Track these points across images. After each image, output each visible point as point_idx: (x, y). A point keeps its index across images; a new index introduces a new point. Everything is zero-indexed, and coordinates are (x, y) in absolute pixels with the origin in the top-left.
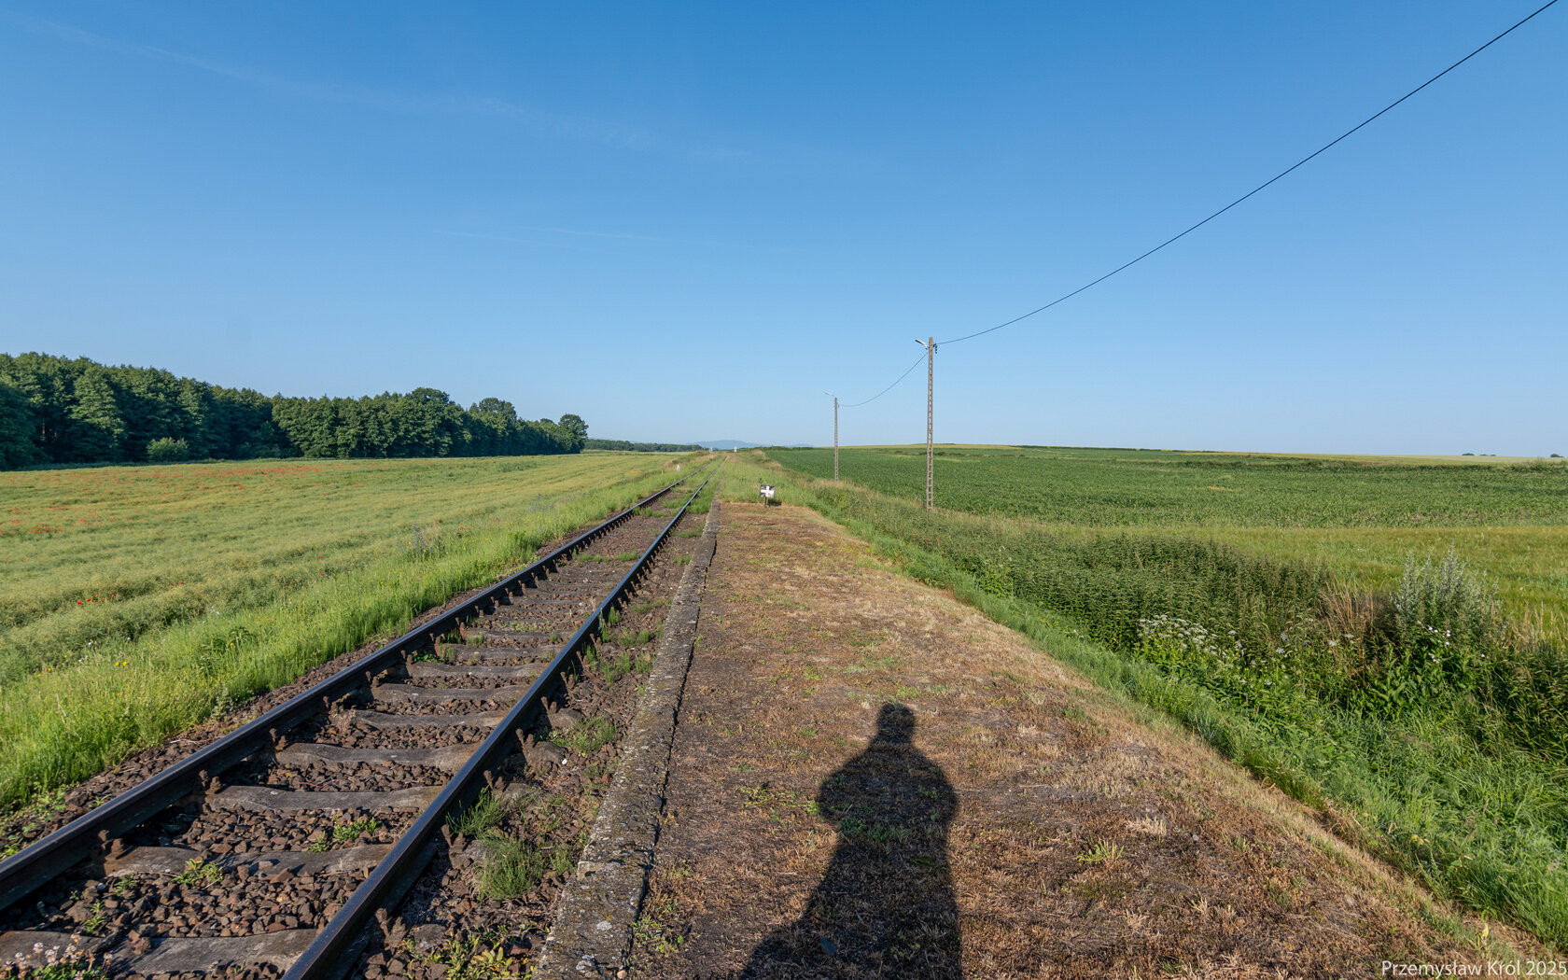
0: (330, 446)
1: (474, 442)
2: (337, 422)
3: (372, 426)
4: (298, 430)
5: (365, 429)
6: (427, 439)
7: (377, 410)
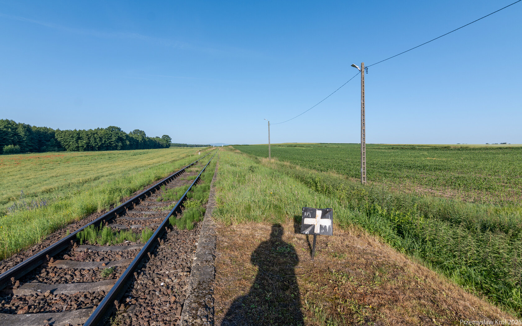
0: (76, 147)
1: (130, 145)
2: (79, 138)
3: (92, 140)
4: (65, 142)
5: (90, 141)
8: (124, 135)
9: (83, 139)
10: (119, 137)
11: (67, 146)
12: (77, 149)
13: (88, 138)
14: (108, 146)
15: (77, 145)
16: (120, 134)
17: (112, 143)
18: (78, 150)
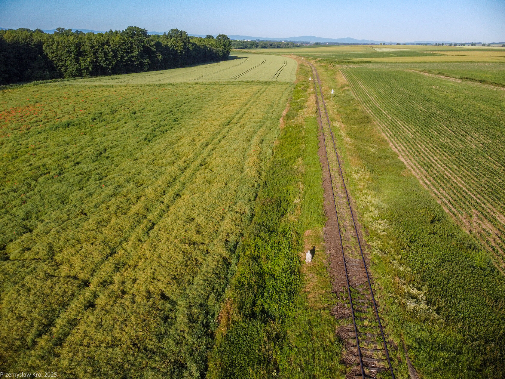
0: (77, 70)
1: (164, 60)
2: (80, 54)
3: (101, 55)
4: (58, 60)
5: (97, 57)
6: (135, 61)
7: (103, 44)
8: (152, 43)
9: (86, 55)
10: (144, 46)
11: (64, 68)
12: (79, 74)
13: (95, 54)
14: (127, 65)
15: (77, 66)
16: (145, 43)
17: (134, 59)
18: (81, 76)
